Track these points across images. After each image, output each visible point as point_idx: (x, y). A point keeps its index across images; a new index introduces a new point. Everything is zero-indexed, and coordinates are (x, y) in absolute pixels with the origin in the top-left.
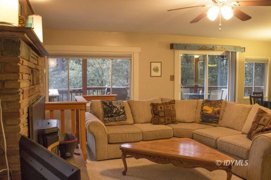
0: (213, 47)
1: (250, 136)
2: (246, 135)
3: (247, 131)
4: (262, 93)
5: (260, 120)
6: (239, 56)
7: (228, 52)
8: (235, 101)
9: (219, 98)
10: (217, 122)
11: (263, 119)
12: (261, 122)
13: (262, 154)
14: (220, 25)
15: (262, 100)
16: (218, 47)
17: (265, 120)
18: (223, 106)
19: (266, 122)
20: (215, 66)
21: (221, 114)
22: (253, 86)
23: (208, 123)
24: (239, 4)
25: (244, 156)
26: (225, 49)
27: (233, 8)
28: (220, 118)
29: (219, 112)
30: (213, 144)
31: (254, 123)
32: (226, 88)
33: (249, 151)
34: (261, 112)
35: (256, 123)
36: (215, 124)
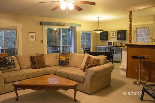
0: (64, 24)
1: (84, 70)
2: (82, 70)
3: (83, 68)
4: (90, 48)
6: (78, 29)
7: (72, 27)
8: (76, 53)
9: (68, 52)
10: (68, 64)
11: (90, 61)
12: (89, 62)
13: (90, 78)
14: (67, 12)
15: (89, 51)
16: (67, 24)
17: (91, 61)
18: (70, 56)
19: (91, 62)
20: (65, 34)
21: (69, 60)
22: (85, 45)
23: (63, 66)
24: (77, 2)
25: (82, 80)
26: (70, 25)
27: (74, 4)
28: (69, 62)
29: (68, 59)
30: (67, 76)
31: (86, 63)
32: (72, 46)
33: (84, 78)
34: (89, 58)
35: (87, 63)
36: (67, 66)
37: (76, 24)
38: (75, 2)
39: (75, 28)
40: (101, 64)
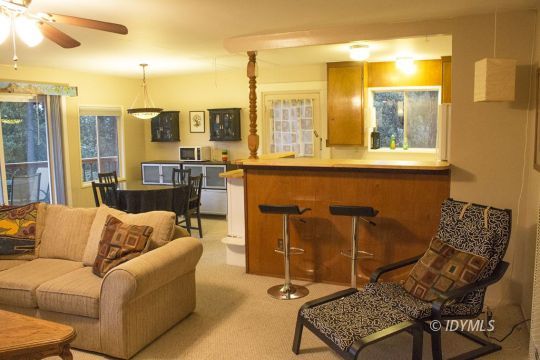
0: (10, 85)
1: (97, 270)
2: (91, 269)
3: (92, 261)
4: (115, 174)
5: (111, 237)
6: (67, 104)
7: (42, 97)
8: (66, 204)
9: (33, 199)
10: (32, 251)
11: (116, 234)
12: (114, 241)
13: (120, 302)
14: (15, 58)
16: (23, 86)
17: (119, 235)
18: (39, 216)
19: (122, 239)
21: (38, 233)
22: (98, 158)
23: (11, 257)
24: (54, 17)
25: (92, 312)
26: (36, 89)
27: (42, 23)
28: (38, 241)
29: (32, 230)
30: (29, 301)
31: (101, 243)
33: (98, 301)
34: (113, 222)
35: (106, 243)
36: (27, 256)
37: (58, 86)
38: (47, 17)
39: (56, 99)
40: (159, 241)
